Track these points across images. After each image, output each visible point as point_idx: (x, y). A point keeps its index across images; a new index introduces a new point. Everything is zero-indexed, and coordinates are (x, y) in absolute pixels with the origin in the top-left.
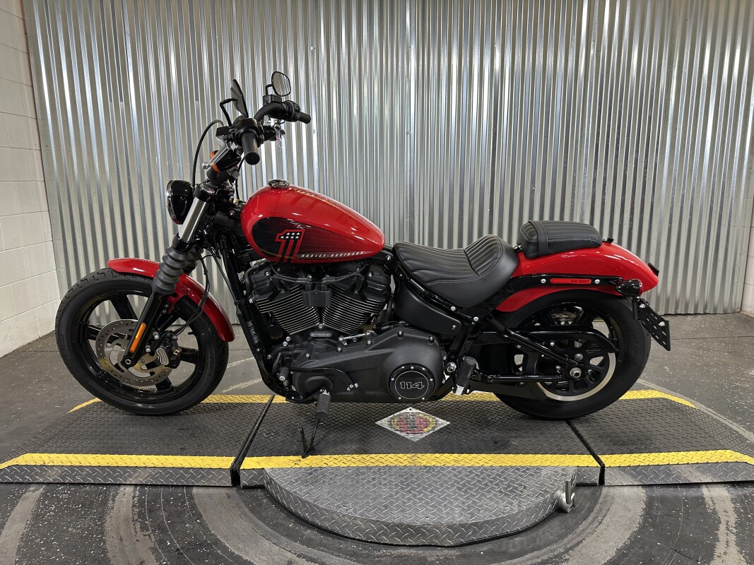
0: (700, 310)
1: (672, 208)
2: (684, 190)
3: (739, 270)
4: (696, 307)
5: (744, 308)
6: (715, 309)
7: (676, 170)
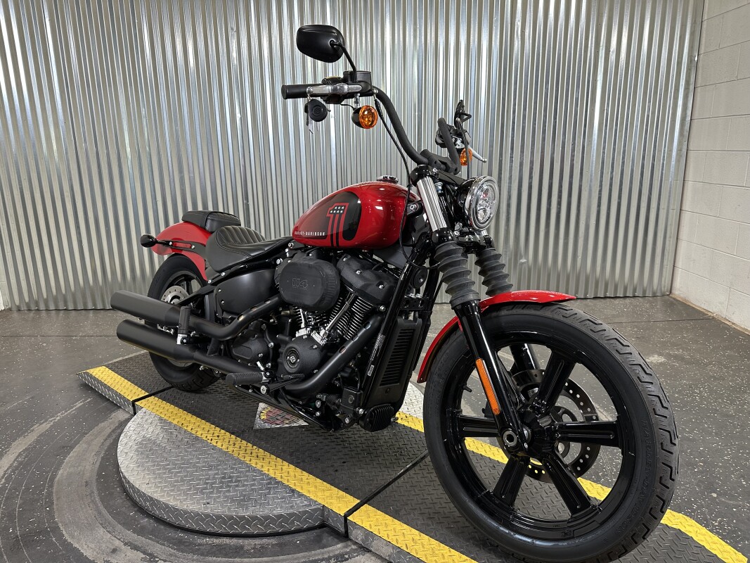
0: (629, 293)
1: (600, 191)
3: (669, 252)
4: (625, 290)
5: (673, 291)
6: (644, 292)
7: (604, 152)
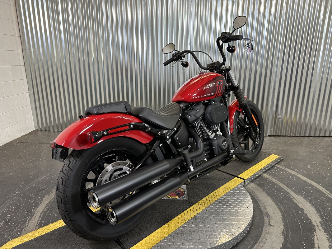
1: (321, 84)
2: (328, 75)
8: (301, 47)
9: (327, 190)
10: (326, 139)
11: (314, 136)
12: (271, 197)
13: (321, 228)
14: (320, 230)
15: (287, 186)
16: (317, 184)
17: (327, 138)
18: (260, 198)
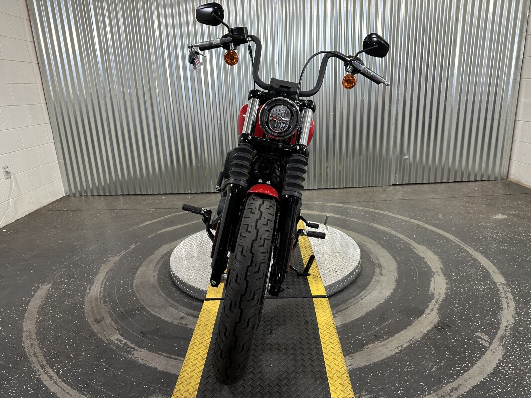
0: (479, 178)
1: (459, 108)
2: (467, 95)
3: (506, 150)
4: (476, 176)
5: (509, 176)
6: (489, 177)
7: (462, 82)
8: (428, 59)
9: (457, 237)
10: (470, 183)
11: (455, 182)
12: (386, 249)
13: (441, 273)
14: (439, 275)
15: (408, 237)
16: (446, 233)
17: (472, 182)
18: (372, 251)
